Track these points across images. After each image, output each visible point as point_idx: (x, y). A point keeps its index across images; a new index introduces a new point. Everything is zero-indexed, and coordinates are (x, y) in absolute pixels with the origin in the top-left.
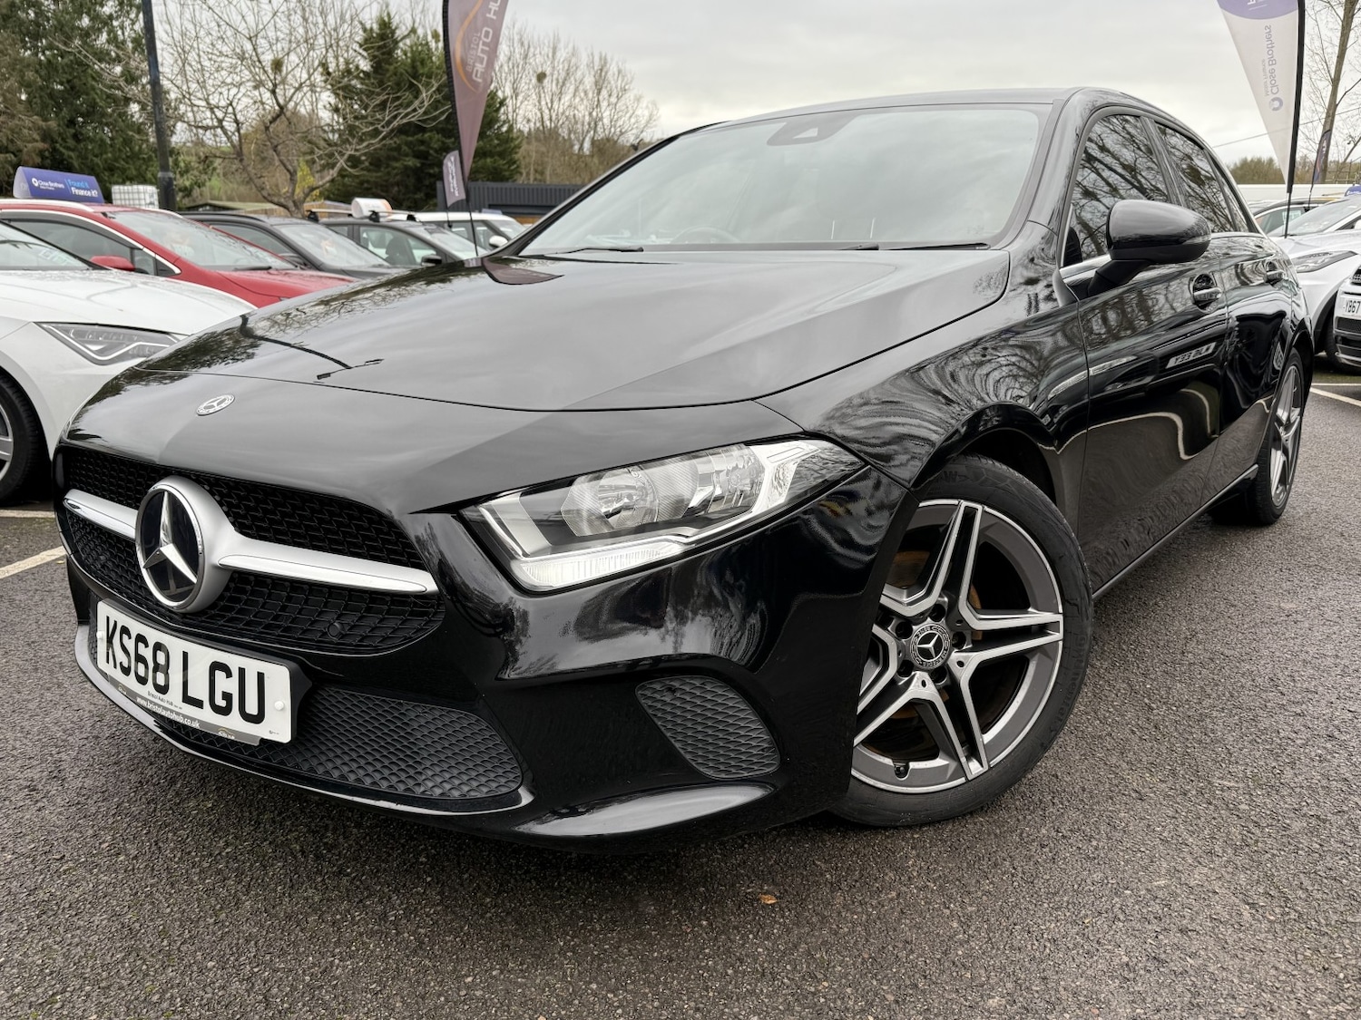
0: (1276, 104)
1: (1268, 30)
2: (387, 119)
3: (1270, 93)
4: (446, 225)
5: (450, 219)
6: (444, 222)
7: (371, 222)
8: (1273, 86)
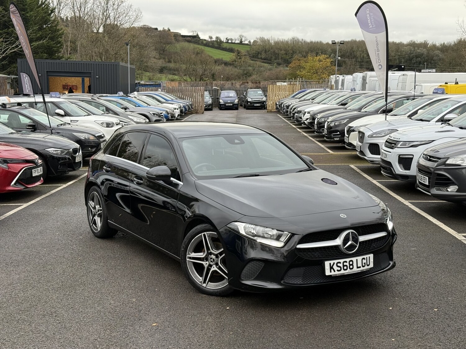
0: (380, 67)
1: (376, 38)
2: (3, 51)
3: (378, 62)
4: (34, 104)
5: (36, 101)
6: (33, 102)
7: (3, 108)
8: (379, 60)
